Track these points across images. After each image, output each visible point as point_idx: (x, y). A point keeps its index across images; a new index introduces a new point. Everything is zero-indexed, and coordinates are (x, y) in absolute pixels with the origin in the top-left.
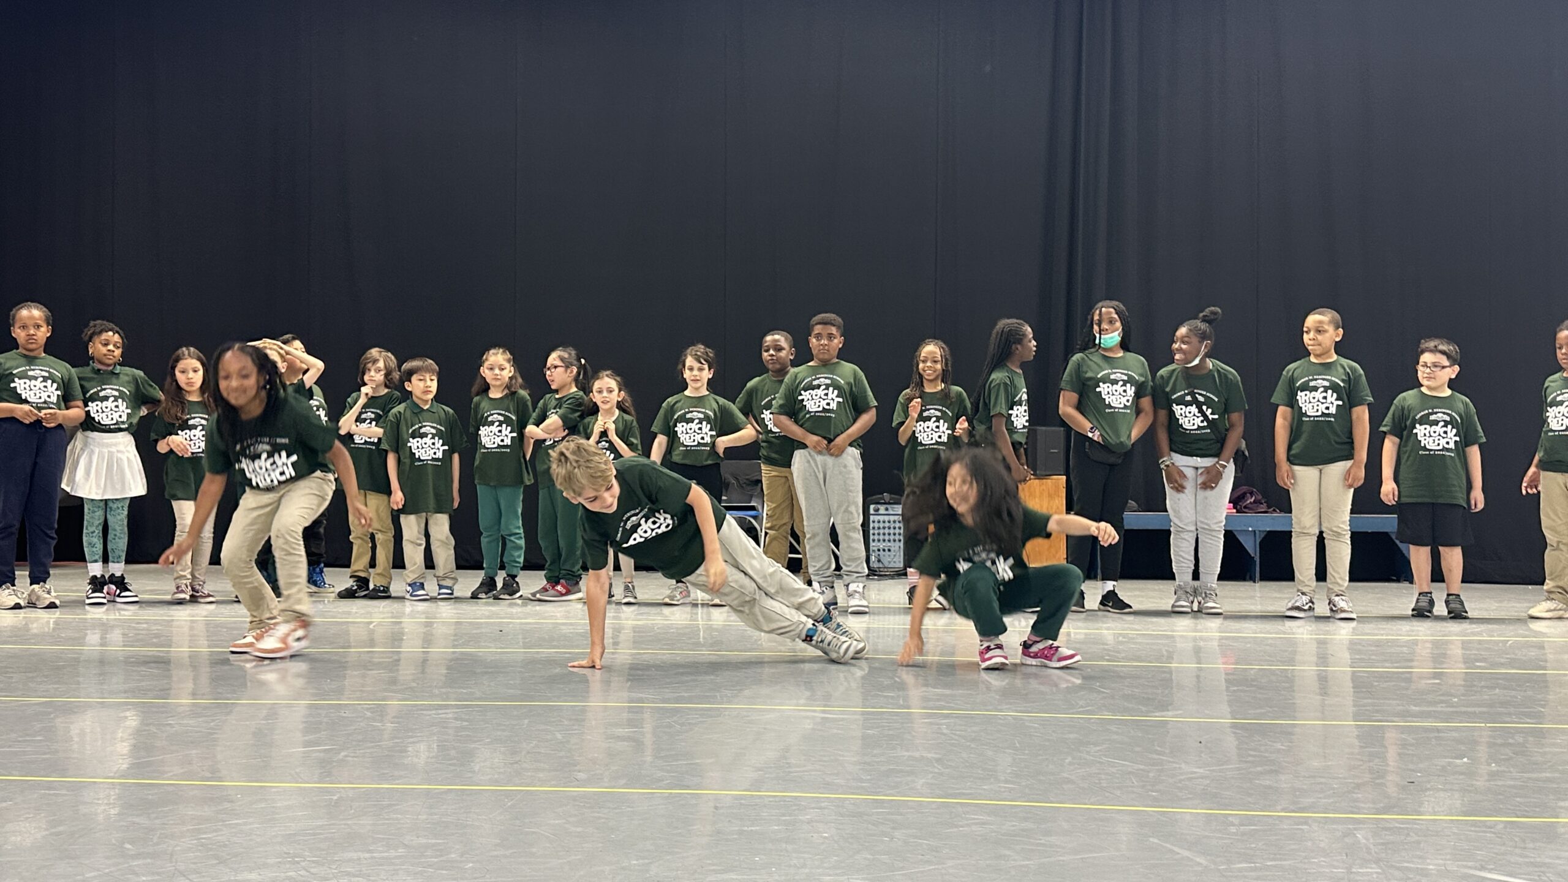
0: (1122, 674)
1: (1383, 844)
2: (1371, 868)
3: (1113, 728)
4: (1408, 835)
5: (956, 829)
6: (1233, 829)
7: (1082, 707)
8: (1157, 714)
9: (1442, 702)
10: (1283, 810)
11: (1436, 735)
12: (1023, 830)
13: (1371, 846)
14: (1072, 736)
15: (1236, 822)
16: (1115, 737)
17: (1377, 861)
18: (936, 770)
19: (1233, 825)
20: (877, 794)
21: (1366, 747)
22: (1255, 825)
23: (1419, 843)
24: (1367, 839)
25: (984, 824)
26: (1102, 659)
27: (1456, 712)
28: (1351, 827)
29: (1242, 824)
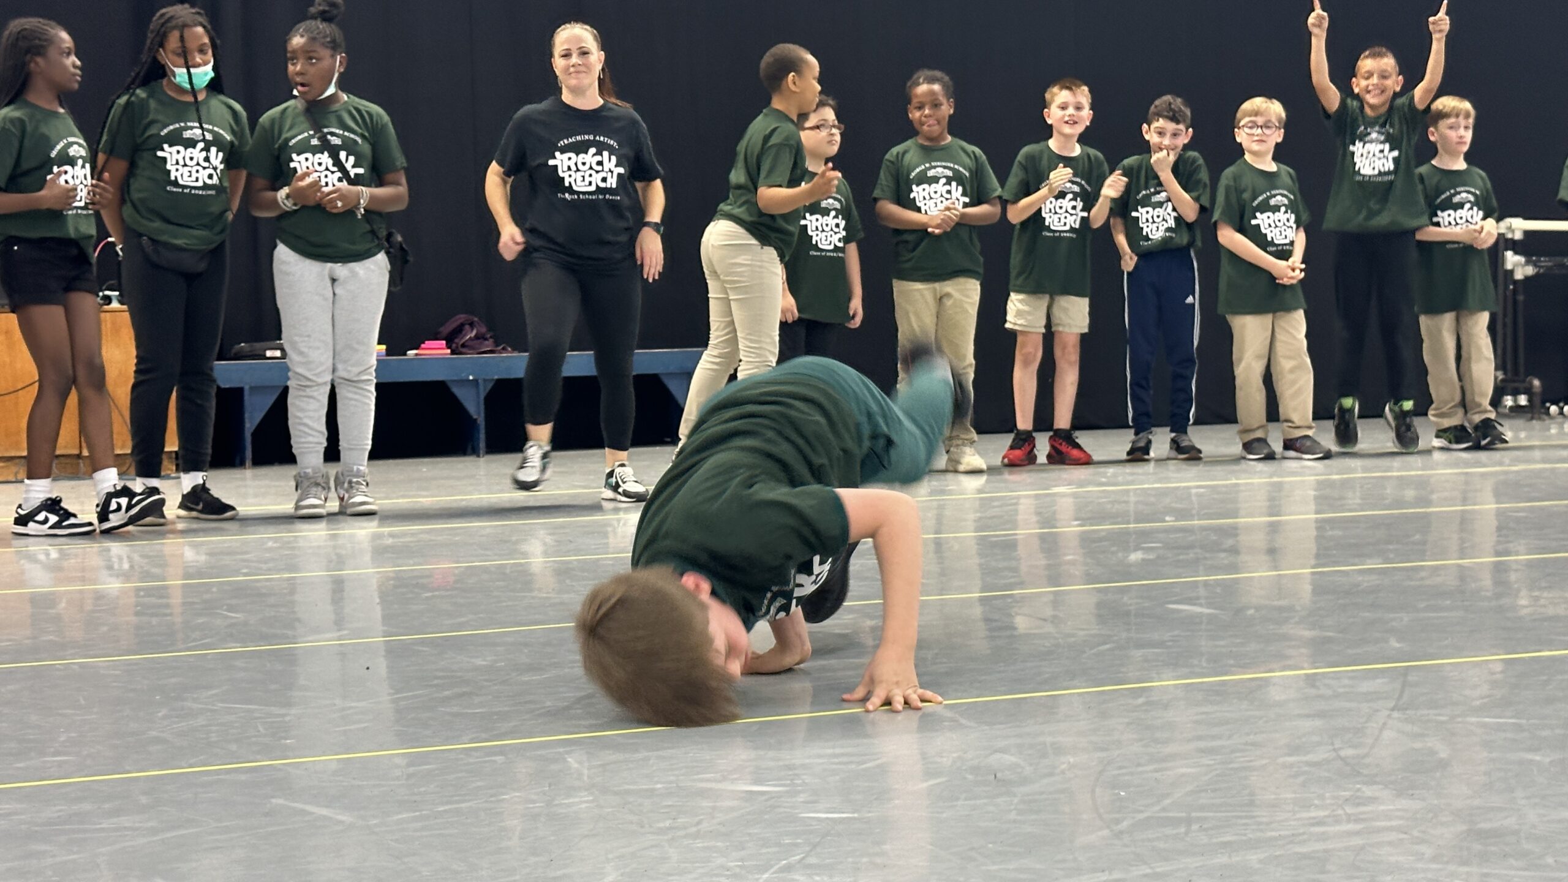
0: (264, 591)
1: (600, 766)
2: (580, 797)
3: (239, 663)
6: (396, 774)
7: (194, 640)
8: (310, 638)
10: (472, 741)
12: (73, 815)
13: (585, 771)
14: (173, 681)
15: (402, 763)
16: (242, 675)
17: (588, 787)
19: (396, 767)
22: (429, 764)
26: (237, 573)
28: (561, 750)
29: (409, 765)
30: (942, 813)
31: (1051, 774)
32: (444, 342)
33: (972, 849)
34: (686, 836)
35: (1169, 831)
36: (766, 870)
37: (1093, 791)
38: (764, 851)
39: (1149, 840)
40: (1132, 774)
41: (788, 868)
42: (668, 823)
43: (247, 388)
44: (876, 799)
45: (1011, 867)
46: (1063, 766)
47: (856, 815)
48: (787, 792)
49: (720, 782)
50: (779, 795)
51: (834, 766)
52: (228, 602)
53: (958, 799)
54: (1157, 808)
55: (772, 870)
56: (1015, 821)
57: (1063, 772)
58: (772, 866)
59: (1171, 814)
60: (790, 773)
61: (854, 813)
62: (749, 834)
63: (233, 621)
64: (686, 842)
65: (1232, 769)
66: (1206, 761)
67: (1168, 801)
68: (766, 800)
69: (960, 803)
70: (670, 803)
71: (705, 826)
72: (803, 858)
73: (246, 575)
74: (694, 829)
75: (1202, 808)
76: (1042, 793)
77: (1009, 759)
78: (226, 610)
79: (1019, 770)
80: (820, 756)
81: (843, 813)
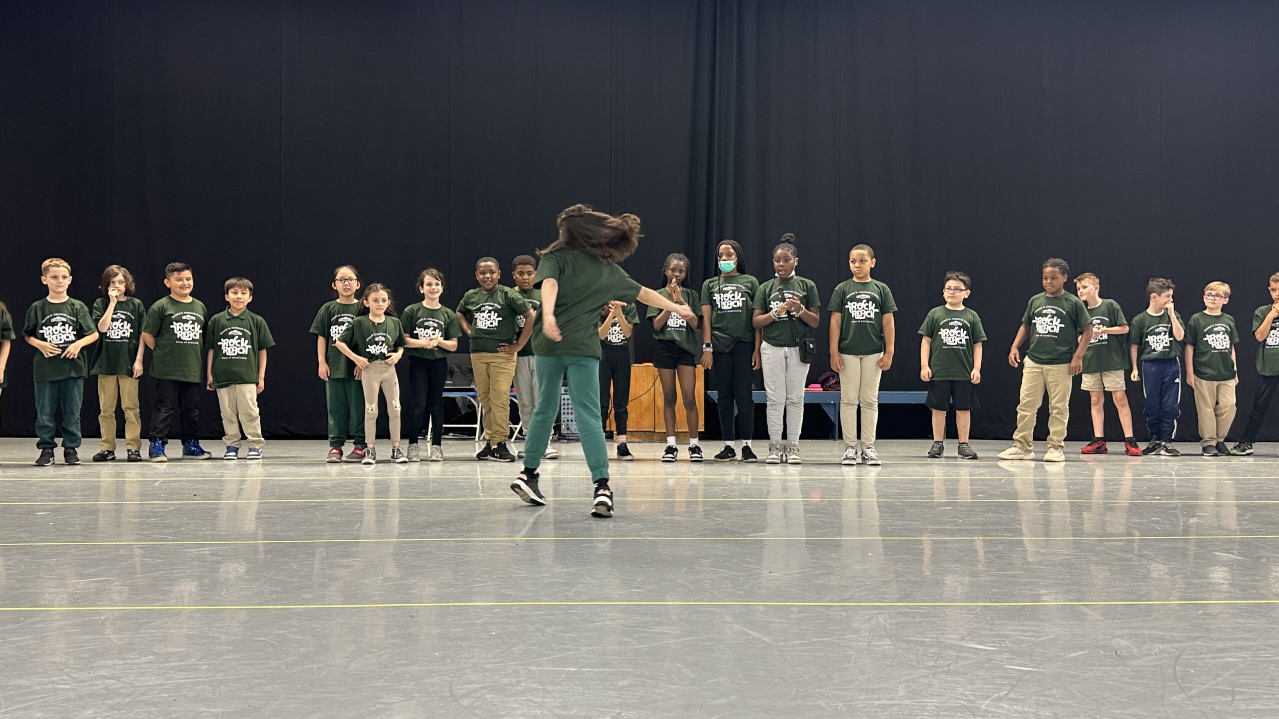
0: (732, 507)
1: (895, 624)
2: (886, 641)
3: (719, 546)
4: (915, 617)
5: (592, 625)
6: (793, 616)
7: (700, 531)
8: (752, 535)
9: (951, 522)
10: (829, 602)
11: (944, 545)
12: (642, 623)
13: (888, 626)
14: (689, 553)
15: (795, 610)
16: (721, 552)
17: (890, 636)
18: (586, 582)
19: (793, 612)
20: (538, 601)
21: (893, 555)
22: (809, 613)
23: (920, 622)
24: (885, 620)
25: (616, 619)
26: (721, 496)
27: (959, 529)
28: (875, 612)
29: (799, 612)
30: (1086, 673)
31: (1149, 655)
32: (820, 385)
33: (1104, 698)
34: (942, 672)
35: (1222, 699)
36: (987, 699)
37: (1174, 668)
38: (985, 686)
39: (1210, 703)
40: (1197, 659)
41: (999, 699)
42: (933, 663)
44: (1048, 661)
45: (1127, 712)
46: (1157, 650)
47: (1036, 670)
48: (998, 651)
49: (960, 641)
50: (993, 652)
51: (1024, 638)
52: (716, 512)
53: (1095, 665)
54: (1213, 683)
55: (990, 700)
56: (1128, 683)
57: (1156, 654)
58: (990, 696)
59: (1222, 688)
60: (999, 639)
61: (1035, 668)
62: (977, 675)
63: (718, 522)
64: (942, 676)
65: (1259, 661)
66: (1241, 655)
67: (1220, 679)
68: (986, 655)
69: (1095, 668)
70: (933, 651)
71: (952, 667)
72: (1007, 694)
73: (724, 498)
74: (946, 669)
75: (1241, 685)
76: (1143, 666)
77: (1124, 643)
78: (715, 516)
79: (1130, 650)
80: (1015, 631)
81: (1029, 667)
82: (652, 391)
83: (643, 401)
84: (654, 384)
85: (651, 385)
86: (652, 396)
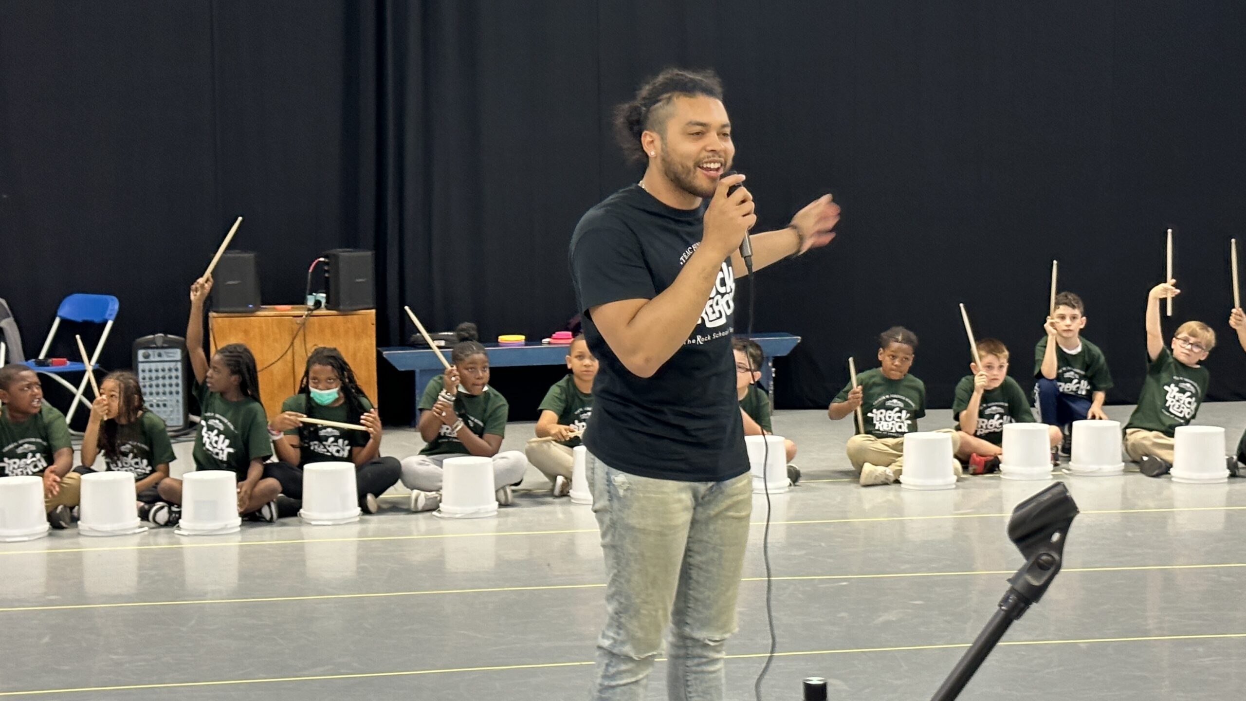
32: (570, 333)
43: (417, 371)
82: (289, 356)
83: (275, 372)
84: (292, 344)
85: (287, 346)
86: (290, 365)
